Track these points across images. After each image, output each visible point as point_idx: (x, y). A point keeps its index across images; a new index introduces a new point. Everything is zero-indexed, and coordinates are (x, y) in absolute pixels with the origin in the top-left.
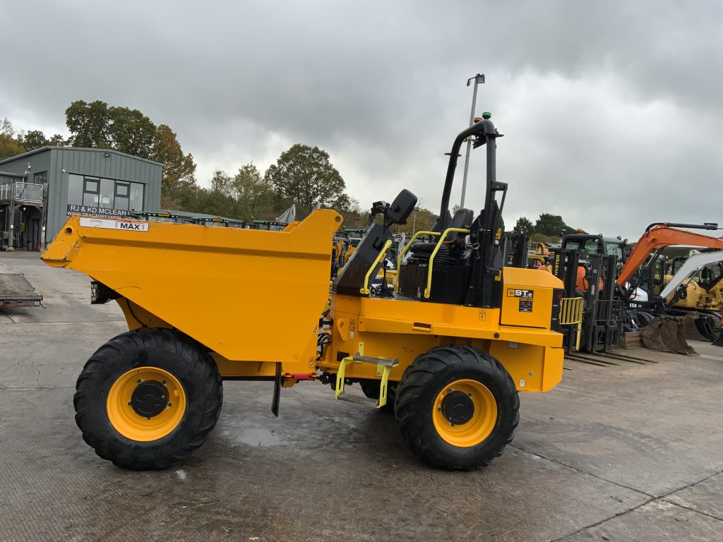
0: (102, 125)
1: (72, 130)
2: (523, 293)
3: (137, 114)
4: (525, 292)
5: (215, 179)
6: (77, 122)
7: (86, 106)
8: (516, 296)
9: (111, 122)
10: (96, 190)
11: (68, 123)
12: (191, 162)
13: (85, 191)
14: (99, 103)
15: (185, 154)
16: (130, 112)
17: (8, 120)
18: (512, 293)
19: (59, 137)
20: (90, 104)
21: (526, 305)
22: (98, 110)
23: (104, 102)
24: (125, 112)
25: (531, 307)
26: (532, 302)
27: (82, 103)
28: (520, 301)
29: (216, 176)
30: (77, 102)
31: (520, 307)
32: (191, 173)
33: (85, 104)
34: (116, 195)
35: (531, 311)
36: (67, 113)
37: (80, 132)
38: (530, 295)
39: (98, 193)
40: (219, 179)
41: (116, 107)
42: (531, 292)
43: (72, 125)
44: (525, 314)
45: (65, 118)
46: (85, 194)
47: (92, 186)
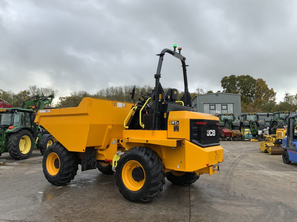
0: (235, 84)
1: (224, 88)
2: (175, 122)
3: (248, 77)
4: (176, 122)
5: (285, 97)
6: (225, 85)
7: (228, 78)
8: (172, 124)
9: (238, 82)
10: (214, 108)
11: (222, 86)
12: (273, 92)
13: (210, 109)
14: (232, 76)
15: (270, 89)
16: (245, 76)
17: (202, 89)
18: (171, 123)
19: (219, 91)
20: (229, 77)
21: (176, 128)
22: (232, 79)
23: (234, 75)
24: (244, 77)
25: (178, 129)
26: (178, 126)
27: (226, 77)
28: (174, 127)
29: (286, 96)
30: (224, 77)
31: (174, 129)
32: (274, 96)
33: (227, 77)
34: (222, 109)
35: (178, 131)
36: (221, 82)
37: (227, 88)
38: (178, 123)
39: (215, 109)
40: (288, 97)
41: (240, 76)
42: (178, 121)
43: (224, 86)
44: (176, 132)
45: (221, 84)
46: (210, 110)
47: (212, 107)
